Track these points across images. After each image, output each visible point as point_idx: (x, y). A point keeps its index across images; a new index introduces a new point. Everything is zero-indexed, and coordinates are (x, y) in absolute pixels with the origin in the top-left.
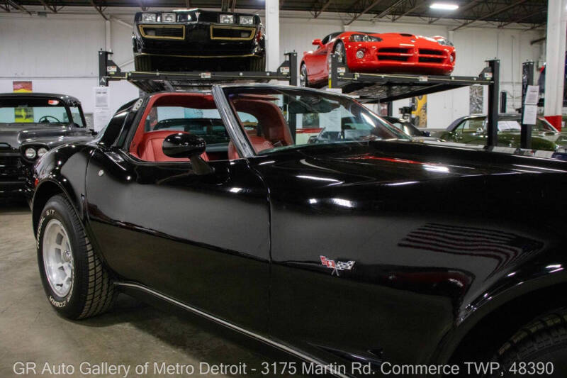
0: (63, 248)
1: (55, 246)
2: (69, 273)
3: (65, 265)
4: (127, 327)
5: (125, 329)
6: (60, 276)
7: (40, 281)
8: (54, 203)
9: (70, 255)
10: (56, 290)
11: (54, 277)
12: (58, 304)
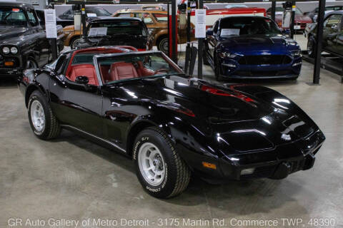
0: (39, 111)
1: (36, 110)
2: (42, 122)
3: (40, 118)
4: (65, 142)
5: (65, 144)
6: (39, 123)
7: (29, 125)
8: (36, 94)
9: (43, 114)
10: (37, 128)
11: (36, 123)
12: (38, 134)
